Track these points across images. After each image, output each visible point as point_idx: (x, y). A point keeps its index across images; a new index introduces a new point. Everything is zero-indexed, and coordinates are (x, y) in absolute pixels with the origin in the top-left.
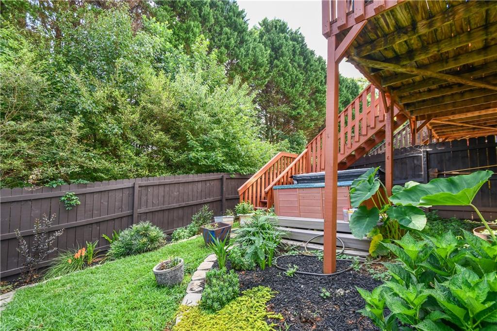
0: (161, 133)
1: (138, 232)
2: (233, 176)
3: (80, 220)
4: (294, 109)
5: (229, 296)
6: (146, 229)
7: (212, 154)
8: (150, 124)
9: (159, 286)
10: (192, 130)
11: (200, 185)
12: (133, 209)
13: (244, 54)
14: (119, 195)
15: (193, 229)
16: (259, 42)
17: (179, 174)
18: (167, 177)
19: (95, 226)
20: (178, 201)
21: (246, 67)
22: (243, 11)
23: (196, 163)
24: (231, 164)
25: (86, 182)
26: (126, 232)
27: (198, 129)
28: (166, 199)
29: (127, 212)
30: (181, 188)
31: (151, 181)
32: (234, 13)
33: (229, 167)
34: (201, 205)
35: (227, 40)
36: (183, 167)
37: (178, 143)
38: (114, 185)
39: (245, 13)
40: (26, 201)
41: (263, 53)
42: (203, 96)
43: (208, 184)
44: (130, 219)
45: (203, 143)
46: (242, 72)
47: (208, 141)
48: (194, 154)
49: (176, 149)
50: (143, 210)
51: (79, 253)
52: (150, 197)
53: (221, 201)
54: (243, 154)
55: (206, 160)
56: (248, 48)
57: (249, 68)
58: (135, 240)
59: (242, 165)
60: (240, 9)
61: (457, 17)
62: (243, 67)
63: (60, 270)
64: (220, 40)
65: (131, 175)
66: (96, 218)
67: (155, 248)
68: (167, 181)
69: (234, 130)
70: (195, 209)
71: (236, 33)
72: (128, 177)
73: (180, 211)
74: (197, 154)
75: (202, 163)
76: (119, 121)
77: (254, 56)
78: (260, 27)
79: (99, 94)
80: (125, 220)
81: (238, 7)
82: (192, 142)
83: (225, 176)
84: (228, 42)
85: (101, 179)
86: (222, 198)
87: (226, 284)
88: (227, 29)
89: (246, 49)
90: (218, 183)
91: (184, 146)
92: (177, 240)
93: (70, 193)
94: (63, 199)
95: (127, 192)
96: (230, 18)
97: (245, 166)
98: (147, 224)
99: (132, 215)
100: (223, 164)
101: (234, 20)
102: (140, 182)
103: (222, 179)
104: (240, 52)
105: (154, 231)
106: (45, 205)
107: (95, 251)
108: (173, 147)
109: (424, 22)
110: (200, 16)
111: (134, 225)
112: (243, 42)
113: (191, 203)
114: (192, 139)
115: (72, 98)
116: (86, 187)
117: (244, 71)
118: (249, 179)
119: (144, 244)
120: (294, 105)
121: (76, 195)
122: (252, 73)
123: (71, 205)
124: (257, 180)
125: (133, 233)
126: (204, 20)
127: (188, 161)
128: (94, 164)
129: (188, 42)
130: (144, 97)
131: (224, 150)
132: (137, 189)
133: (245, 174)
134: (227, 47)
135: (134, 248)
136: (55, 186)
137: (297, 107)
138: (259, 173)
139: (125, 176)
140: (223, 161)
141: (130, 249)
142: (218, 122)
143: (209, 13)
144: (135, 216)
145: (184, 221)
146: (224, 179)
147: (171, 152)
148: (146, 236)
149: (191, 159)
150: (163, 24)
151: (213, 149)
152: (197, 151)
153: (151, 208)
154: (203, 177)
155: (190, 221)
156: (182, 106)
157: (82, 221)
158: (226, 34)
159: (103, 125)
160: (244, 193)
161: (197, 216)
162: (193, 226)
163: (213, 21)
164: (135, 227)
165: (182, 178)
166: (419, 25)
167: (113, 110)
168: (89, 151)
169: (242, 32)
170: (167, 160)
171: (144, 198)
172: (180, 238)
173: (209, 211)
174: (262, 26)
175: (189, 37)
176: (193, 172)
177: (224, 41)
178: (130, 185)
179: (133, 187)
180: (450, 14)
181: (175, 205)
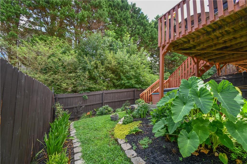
0: (112, 74)
1: (104, 108)
2: (139, 90)
3: (88, 103)
4: (173, 57)
5: (130, 121)
6: (107, 107)
7: (130, 81)
8: (108, 71)
9: (112, 120)
10: (123, 72)
11: (125, 93)
12: (103, 101)
13: (146, 35)
14: (98, 96)
15: (123, 109)
16: (154, 28)
17: (118, 89)
18: (113, 90)
19: (92, 106)
20: (117, 99)
21: (147, 41)
22: (146, 16)
23: (124, 85)
24: (138, 85)
25: (89, 92)
26: (101, 108)
27: (125, 72)
28: (113, 98)
29: (101, 102)
30: (119, 94)
31: (108, 92)
32: (142, 18)
33: (137, 86)
34: (126, 100)
35: (138, 31)
36: (119, 86)
37: (117, 78)
38: (97, 93)
39: (147, 16)
40: (74, 97)
41: (156, 32)
42: (127, 59)
43: (129, 93)
44: (102, 104)
45: (126, 77)
46: (146, 43)
47: (129, 76)
48: (123, 82)
49: (117, 80)
50: (106, 101)
51: (88, 113)
52: (108, 97)
53: (134, 99)
54: (143, 80)
55: (128, 84)
56: (148, 32)
57: (149, 41)
58: (104, 111)
59: (143, 85)
60: (145, 15)
61: (201, 39)
62: (146, 41)
63: (84, 117)
64: (135, 32)
65: (102, 89)
66: (92, 103)
67: (110, 114)
68: (114, 91)
69: (139, 71)
70: (124, 102)
71: (142, 27)
72: (101, 90)
73: (118, 102)
74: (124, 82)
75: (126, 85)
76: (98, 71)
77: (152, 35)
78: (155, 20)
79: (93, 63)
80: (100, 105)
81: (144, 14)
82: (123, 77)
83: (136, 90)
84: (139, 32)
85: (93, 91)
86: (134, 98)
87: (129, 119)
88: (138, 26)
89: (147, 33)
90: (132, 92)
91: (120, 79)
92: (117, 112)
93: (85, 95)
94: (83, 97)
95: (101, 95)
96: (140, 21)
97: (145, 85)
98: (107, 106)
99: (102, 103)
100: (135, 85)
101: (142, 21)
102: (105, 92)
103: (134, 91)
104: (144, 35)
105: (110, 108)
106: (79, 98)
107: (92, 114)
108: (115, 79)
109: (192, 40)
110: (127, 23)
111: (103, 106)
112: (146, 29)
113: (122, 100)
114: (122, 76)
115: (85, 65)
116: (89, 93)
117: (147, 43)
118: (144, 91)
119: (107, 112)
120: (173, 55)
121: (87, 96)
122: (150, 43)
123: (86, 99)
124: (148, 91)
125: (103, 109)
126: (128, 24)
127: (121, 84)
128: (91, 86)
129: (122, 36)
130: (106, 62)
131: (135, 79)
132: (104, 94)
133: (144, 89)
134: (138, 34)
135: (104, 113)
136: (81, 93)
137: (175, 56)
138: (149, 88)
139: (100, 90)
140: (135, 84)
141: (102, 113)
142: (133, 68)
143: (130, 21)
144: (103, 103)
145: (120, 106)
146: (135, 91)
147: (115, 81)
148: (107, 110)
149: (122, 83)
150: (112, 31)
151: (131, 79)
152: (125, 80)
153: (108, 101)
154: (127, 90)
155: (122, 106)
156: (119, 63)
157: (88, 104)
158: (138, 28)
159: (94, 73)
160: (142, 96)
161: (124, 104)
162: (123, 108)
163: (132, 24)
164: (103, 107)
165: (119, 90)
166: (191, 41)
167: (96, 67)
168: (90, 82)
169: (145, 26)
170: (114, 84)
171: (106, 97)
172: (118, 111)
173: (129, 102)
174: (156, 19)
175: (122, 33)
176: (123, 88)
177: (137, 32)
178: (102, 93)
179: (103, 94)
180: (199, 38)
181: (116, 100)
